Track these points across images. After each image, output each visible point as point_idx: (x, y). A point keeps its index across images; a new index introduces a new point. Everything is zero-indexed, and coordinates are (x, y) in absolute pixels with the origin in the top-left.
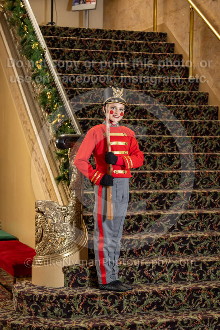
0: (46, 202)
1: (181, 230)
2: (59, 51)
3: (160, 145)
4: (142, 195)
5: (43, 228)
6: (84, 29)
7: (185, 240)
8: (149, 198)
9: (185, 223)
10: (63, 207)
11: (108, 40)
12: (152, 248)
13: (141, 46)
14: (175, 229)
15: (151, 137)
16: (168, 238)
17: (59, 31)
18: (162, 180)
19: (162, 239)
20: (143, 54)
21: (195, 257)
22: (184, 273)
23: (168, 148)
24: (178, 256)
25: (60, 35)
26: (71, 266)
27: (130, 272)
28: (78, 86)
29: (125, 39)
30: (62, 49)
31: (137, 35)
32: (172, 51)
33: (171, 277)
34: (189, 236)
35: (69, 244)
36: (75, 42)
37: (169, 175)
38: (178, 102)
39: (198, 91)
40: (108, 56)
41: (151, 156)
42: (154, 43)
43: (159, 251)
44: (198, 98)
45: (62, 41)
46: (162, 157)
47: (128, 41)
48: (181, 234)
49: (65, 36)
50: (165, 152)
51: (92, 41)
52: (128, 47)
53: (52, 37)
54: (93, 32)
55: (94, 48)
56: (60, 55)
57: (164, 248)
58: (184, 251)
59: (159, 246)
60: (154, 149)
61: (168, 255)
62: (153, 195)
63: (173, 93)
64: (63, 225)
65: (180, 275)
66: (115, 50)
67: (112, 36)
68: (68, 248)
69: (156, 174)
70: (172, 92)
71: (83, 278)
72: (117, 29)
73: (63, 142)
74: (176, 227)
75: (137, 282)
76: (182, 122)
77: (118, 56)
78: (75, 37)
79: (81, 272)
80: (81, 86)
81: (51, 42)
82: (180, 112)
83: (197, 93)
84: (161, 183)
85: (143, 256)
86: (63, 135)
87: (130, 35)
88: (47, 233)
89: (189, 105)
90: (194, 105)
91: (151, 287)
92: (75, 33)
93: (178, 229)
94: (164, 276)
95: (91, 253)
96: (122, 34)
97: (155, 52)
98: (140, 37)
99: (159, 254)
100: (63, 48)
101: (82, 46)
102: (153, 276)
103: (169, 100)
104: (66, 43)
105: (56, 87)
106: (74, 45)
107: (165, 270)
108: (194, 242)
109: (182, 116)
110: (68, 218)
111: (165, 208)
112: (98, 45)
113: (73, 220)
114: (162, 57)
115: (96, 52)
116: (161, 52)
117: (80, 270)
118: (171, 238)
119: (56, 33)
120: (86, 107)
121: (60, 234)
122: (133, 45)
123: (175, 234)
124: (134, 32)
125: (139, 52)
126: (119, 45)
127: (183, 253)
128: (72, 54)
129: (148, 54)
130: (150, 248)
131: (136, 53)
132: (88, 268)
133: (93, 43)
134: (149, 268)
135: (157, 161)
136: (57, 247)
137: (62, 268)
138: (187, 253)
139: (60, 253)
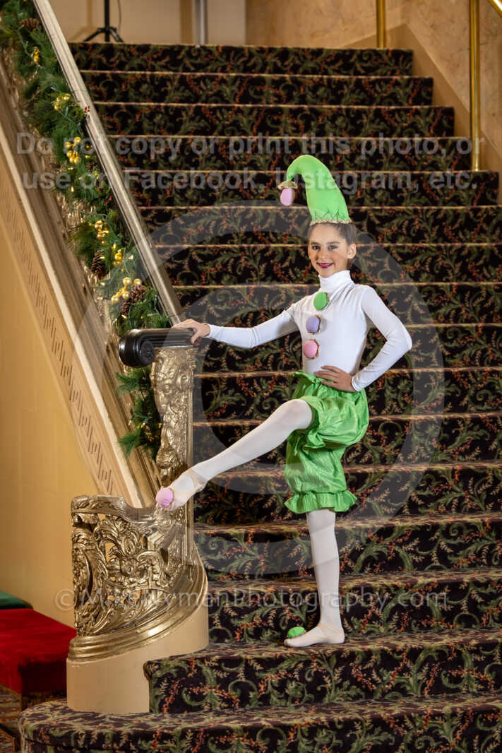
0: (99, 500)
1: (449, 565)
2: (125, 110)
5: (93, 565)
6: (191, 47)
7: (456, 590)
8: (365, 486)
9: (457, 549)
11: (255, 75)
12: (373, 613)
13: (343, 89)
14: (434, 564)
16: (412, 587)
17: (125, 55)
18: (399, 441)
19: (396, 588)
20: (348, 110)
21: (483, 632)
22: (454, 673)
24: (440, 632)
25: (127, 67)
26: (165, 659)
27: (315, 672)
28: (176, 200)
29: (301, 70)
30: (133, 103)
31: (333, 58)
32: (428, 98)
33: (421, 683)
34: (467, 579)
35: (160, 608)
36: (168, 84)
37: (415, 425)
38: (442, 236)
39: (494, 204)
40: (257, 118)
42: (377, 80)
43: (389, 619)
44: (494, 222)
45: (133, 82)
46: (397, 379)
47: (307, 76)
48: (447, 575)
49: (141, 68)
50: (407, 368)
51: (212, 79)
52: (310, 93)
53: (108, 72)
54: (216, 54)
55: (219, 99)
56: (130, 121)
57: (405, 611)
58: (456, 618)
61: (415, 629)
62: (374, 480)
63: (428, 210)
64: (144, 558)
65: (443, 677)
66: (276, 102)
67: (265, 64)
68: (156, 615)
69: (382, 425)
70: (426, 208)
71: (195, 690)
72: (278, 47)
73: (136, 348)
74: (434, 558)
75: (334, 698)
76: (451, 286)
77: (283, 118)
78: (169, 70)
79: (190, 675)
80: (185, 201)
81: (104, 85)
82: (448, 262)
83: (492, 209)
84: (396, 448)
85: (349, 633)
86: (136, 331)
87: (315, 61)
88: (102, 578)
89: (470, 241)
90: (485, 242)
91: (370, 707)
92: (167, 59)
93: (440, 562)
94: (402, 681)
95: (216, 627)
96: (292, 57)
97: (380, 104)
98: (340, 63)
99: (391, 627)
100: (137, 101)
101: (187, 93)
102: (374, 682)
103: (419, 230)
104: (145, 87)
105: (118, 208)
106: (166, 92)
107: (405, 665)
108: (480, 595)
109: (453, 272)
110: (155, 538)
111: (406, 510)
112: (228, 90)
113: (168, 545)
114: (400, 116)
115: (223, 110)
116: (397, 102)
117: (189, 669)
118: (422, 585)
119: (118, 61)
120: (199, 255)
121: (135, 580)
122: (323, 85)
123: (432, 576)
124: (325, 51)
125: (338, 106)
126: (284, 89)
127: (452, 624)
128: (160, 116)
129: (362, 109)
130: (368, 613)
131: (330, 109)
132: (207, 663)
133: (215, 85)
134: (364, 662)
135: (387, 390)
136: (130, 613)
137: (142, 665)
138: (464, 623)
139: (137, 629)
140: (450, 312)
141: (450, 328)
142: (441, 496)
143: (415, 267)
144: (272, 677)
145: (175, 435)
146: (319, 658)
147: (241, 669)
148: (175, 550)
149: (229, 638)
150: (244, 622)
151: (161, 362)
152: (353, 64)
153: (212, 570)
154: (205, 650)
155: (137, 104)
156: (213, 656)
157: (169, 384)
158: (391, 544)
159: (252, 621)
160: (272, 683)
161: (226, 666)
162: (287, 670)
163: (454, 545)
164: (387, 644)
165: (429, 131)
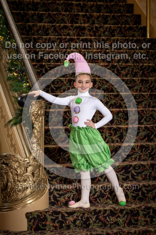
0: (10, 154)
1: (135, 179)
2: (23, 14)
3: (117, 102)
5: (8, 178)
9: (138, 174)
10: (25, 159)
11: (70, 2)
12: (108, 196)
13: (101, 7)
14: (130, 179)
15: (109, 94)
18: (119, 134)
20: (103, 15)
21: (147, 203)
22: (136, 218)
23: (125, 105)
24: (131, 203)
26: (33, 212)
27: (86, 217)
32: (131, 11)
33: (124, 221)
35: (31, 193)
36: (39, 5)
37: (124, 129)
40: (70, 17)
42: (114, 4)
43: (113, 199)
44: (154, 56)
46: (118, 113)
47: (89, 3)
48: (134, 183)
50: (122, 108)
51: (55, 3)
52: (90, 9)
55: (57, 11)
56: (24, 18)
58: (137, 198)
60: (112, 106)
63: (131, 52)
64: (26, 175)
65: (132, 219)
68: (30, 196)
69: (112, 129)
71: (44, 223)
74: (130, 177)
75: (93, 226)
76: (138, 79)
77: (80, 18)
79: (42, 217)
81: (16, 5)
82: (137, 70)
83: (154, 51)
84: (117, 137)
85: (99, 203)
88: (11, 183)
89: (146, 63)
90: (151, 63)
91: (105, 230)
93: (132, 178)
94: (117, 220)
95: (51, 201)
97: (115, 13)
101: (45, 8)
102: (107, 221)
104: (30, 6)
106: (38, 8)
107: (118, 215)
108: (146, 190)
109: (139, 74)
110: (30, 169)
112: (60, 7)
113: (35, 171)
114: (122, 18)
115: (58, 15)
116: (121, 12)
117: (41, 215)
120: (49, 67)
121: (23, 183)
122: (94, 6)
123: (129, 183)
125: (99, 14)
126: (80, 7)
127: (136, 200)
128: (36, 16)
129: (108, 15)
130: (106, 196)
131: (97, 15)
132: (48, 213)
133: (55, 5)
134: (104, 214)
135: (115, 116)
136: (21, 195)
137: (25, 214)
138: (140, 200)
139: (23, 201)
140: (138, 88)
141: (137, 94)
142: (133, 155)
143: (126, 72)
144: (71, 219)
145: (38, 132)
146: (88, 212)
147: (60, 216)
148: (37, 173)
149: (56, 204)
150: (61, 199)
151: (33, 105)
153: (50, 180)
154: (47, 209)
155: (27, 12)
156: (50, 211)
157: (36, 114)
159: (64, 198)
160: (71, 221)
161: (55, 214)
162: (76, 216)
163: (137, 172)
164: (112, 207)
165: (132, 23)
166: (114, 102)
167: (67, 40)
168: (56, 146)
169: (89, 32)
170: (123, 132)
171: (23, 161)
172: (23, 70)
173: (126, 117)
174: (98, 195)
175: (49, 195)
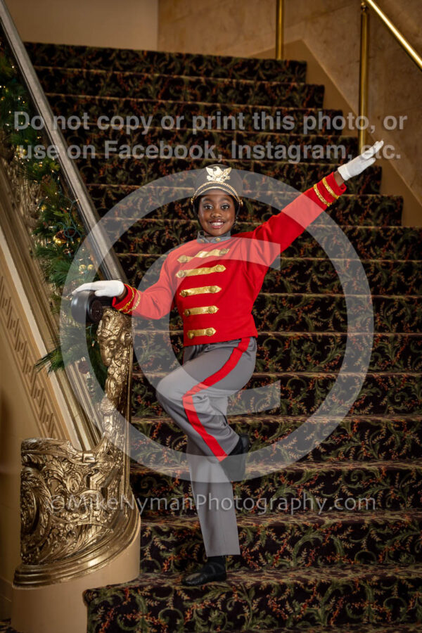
0: (48, 442)
2: (65, 101)
3: (297, 314)
4: (259, 429)
5: (40, 501)
6: (121, 50)
7: (358, 530)
8: (276, 434)
9: (356, 493)
10: (86, 455)
11: (175, 77)
12: (285, 549)
13: (249, 92)
15: (276, 296)
16: (319, 527)
17: (64, 55)
18: (304, 395)
19: (306, 527)
20: (254, 109)
21: (382, 568)
22: (357, 606)
23: (315, 323)
24: (343, 567)
25: (66, 65)
26: (102, 588)
27: (235, 603)
28: (108, 179)
29: (212, 74)
30: (72, 95)
31: (240, 66)
32: (319, 102)
33: (328, 614)
34: (367, 520)
35: (99, 540)
36: (102, 80)
37: (318, 382)
38: (334, 219)
39: (378, 193)
40: (176, 112)
41: (278, 340)
42: (277, 86)
43: (299, 555)
44: (379, 208)
45: (71, 78)
46: (302, 341)
47: (220, 79)
48: (348, 517)
49: (77, 66)
50: (308, 331)
51: (139, 78)
52: (221, 94)
53: (50, 68)
54: (142, 57)
55: (144, 95)
56: (68, 110)
57: (312, 548)
58: (356, 555)
59: (300, 543)
60: (284, 324)
61: (321, 564)
62: (284, 429)
64: (87, 496)
65: (347, 609)
66: (192, 100)
67: (183, 68)
68: (95, 547)
69: (290, 380)
71: (129, 617)
72: (195, 53)
73: (87, 307)
75: (251, 626)
78: (101, 69)
79: (125, 603)
80: (116, 180)
81: (47, 79)
83: (377, 197)
84: (301, 401)
85: (263, 566)
87: (225, 67)
88: (48, 514)
89: (359, 225)
90: (371, 225)
92: (100, 60)
94: (312, 611)
95: (147, 559)
96: (205, 63)
97: (280, 105)
98: (246, 70)
99: (300, 561)
100: (74, 94)
101: (117, 89)
102: (287, 612)
104: (81, 82)
106: (99, 88)
107: (315, 598)
108: (378, 535)
110: (96, 479)
111: (310, 457)
112: (152, 88)
113: (108, 485)
114: (298, 116)
115: (149, 105)
116: (294, 105)
117: (124, 597)
118: (327, 525)
119: (58, 60)
121: (78, 515)
122: (232, 88)
123: (335, 517)
124: (233, 60)
125: (245, 106)
126: (199, 89)
127: (353, 560)
128: (95, 107)
129: (266, 109)
130: (280, 549)
131: (239, 107)
132: (140, 592)
133: (141, 83)
134: (280, 594)
135: (292, 351)
136: (72, 545)
137: (82, 593)
138: (363, 560)
139: (77, 560)
142: (340, 445)
143: (313, 245)
144: (197, 606)
146: (240, 590)
147: (170, 599)
148: (114, 490)
149: (157, 568)
150: (171, 555)
151: (108, 320)
152: (257, 71)
154: (137, 580)
155: (75, 96)
156: (146, 586)
157: (114, 340)
158: (299, 487)
159: (179, 553)
160: (197, 612)
161: (157, 595)
162: (211, 600)
163: (354, 489)
164: (299, 578)
166: (289, 316)
167: (171, 164)
168: (154, 421)
169: (222, 147)
170: (315, 390)
171: (79, 459)
172: (76, 231)
173: (319, 352)
174: (260, 546)
175: (141, 546)
